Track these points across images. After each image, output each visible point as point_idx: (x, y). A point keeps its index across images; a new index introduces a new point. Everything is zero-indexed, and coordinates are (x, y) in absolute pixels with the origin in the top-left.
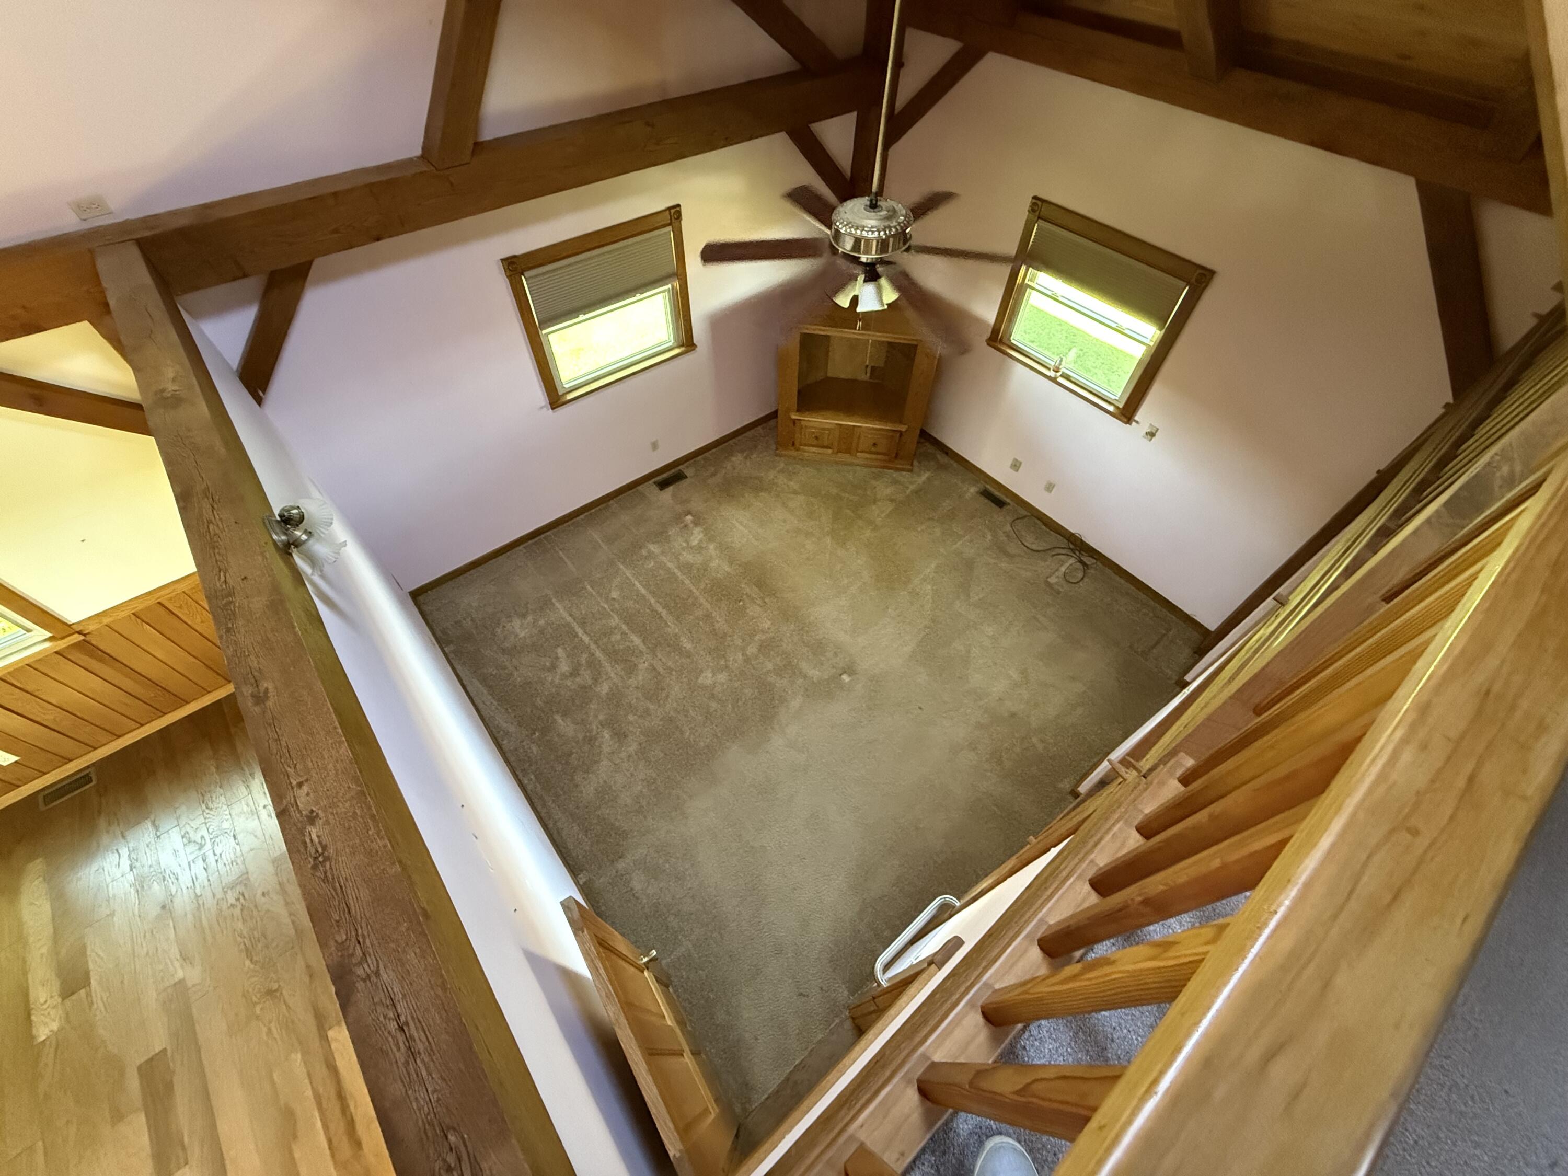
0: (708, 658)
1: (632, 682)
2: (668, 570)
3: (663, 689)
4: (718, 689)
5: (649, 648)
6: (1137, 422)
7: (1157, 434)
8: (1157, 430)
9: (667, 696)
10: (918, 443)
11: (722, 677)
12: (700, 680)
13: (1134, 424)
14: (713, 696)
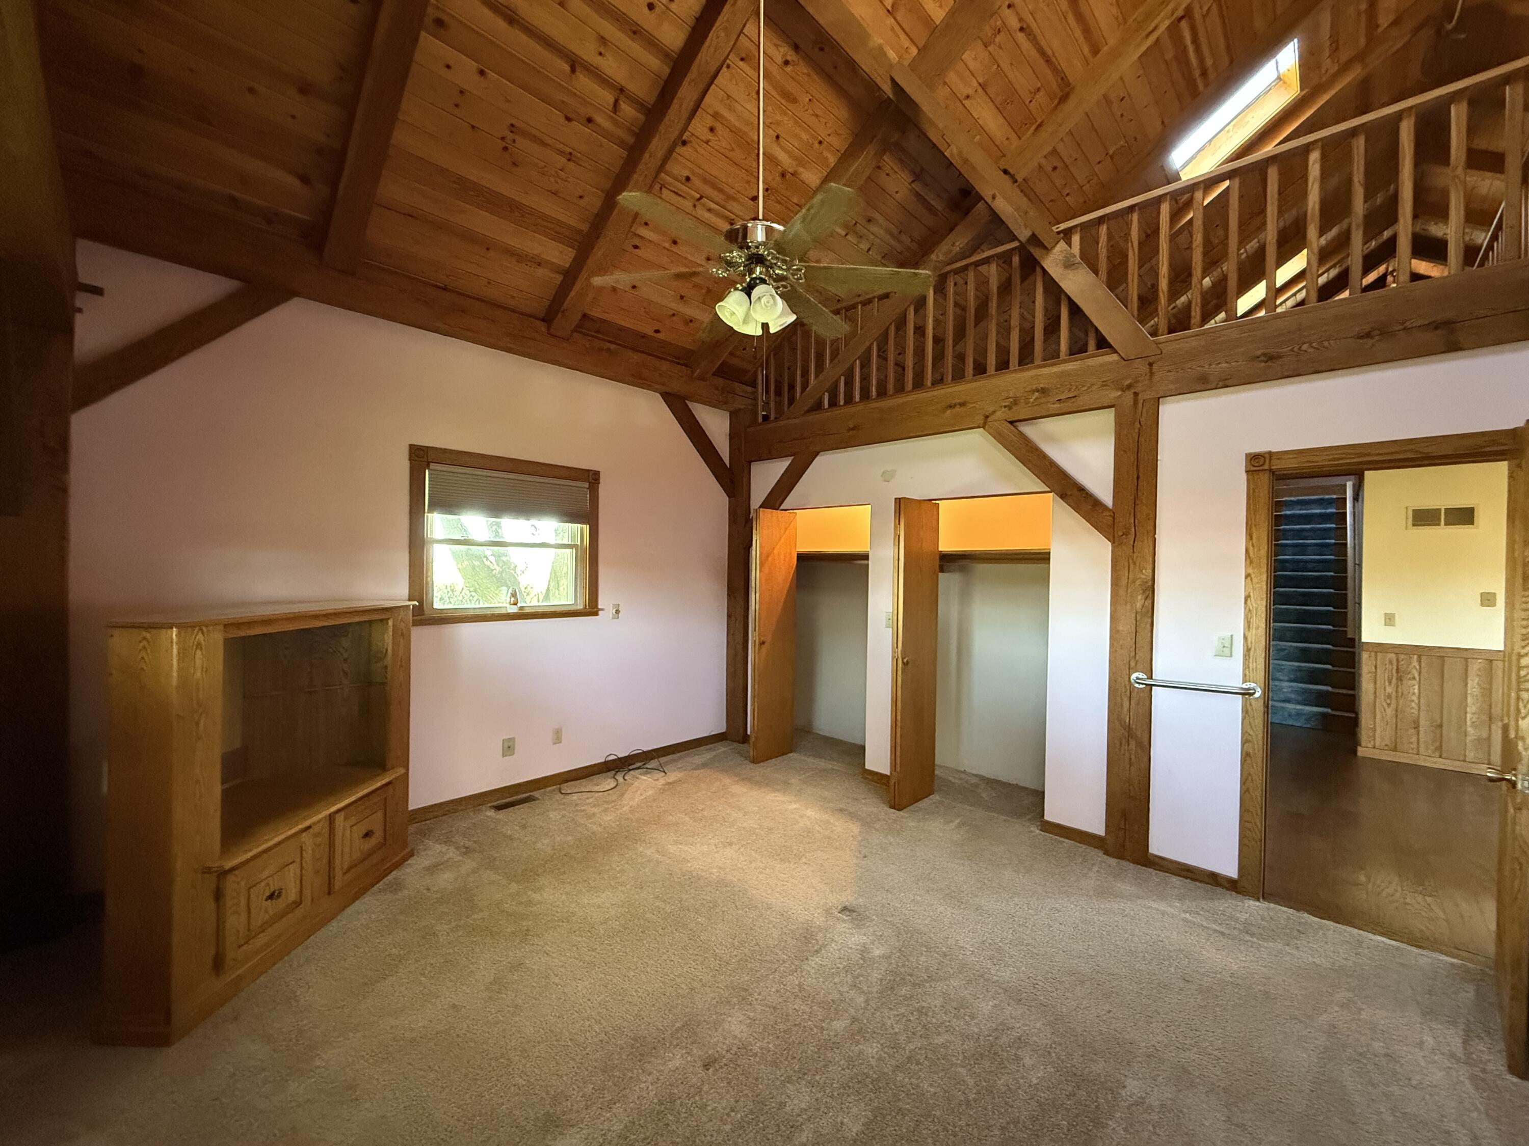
6: (602, 610)
7: (620, 609)
13: (600, 612)
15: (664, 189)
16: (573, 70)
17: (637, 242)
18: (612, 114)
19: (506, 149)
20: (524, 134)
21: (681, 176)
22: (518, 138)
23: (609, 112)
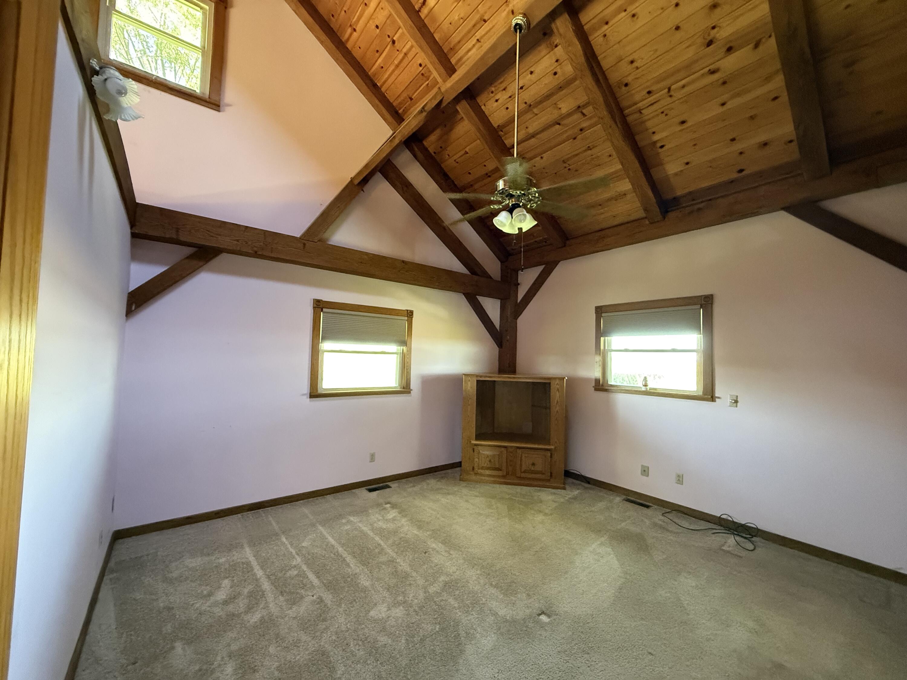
0: (386, 594)
1: (291, 613)
2: (362, 531)
3: (325, 620)
4: (392, 622)
5: (323, 583)
6: (719, 398)
7: (738, 400)
8: (737, 396)
9: (327, 628)
10: (564, 479)
11: (399, 612)
12: (372, 613)
13: (717, 399)
14: (384, 629)
15: (642, 111)
16: (559, 124)
17: (659, 145)
18: (585, 118)
19: (569, 169)
20: (568, 159)
21: (644, 96)
22: (569, 163)
23: (583, 119)
